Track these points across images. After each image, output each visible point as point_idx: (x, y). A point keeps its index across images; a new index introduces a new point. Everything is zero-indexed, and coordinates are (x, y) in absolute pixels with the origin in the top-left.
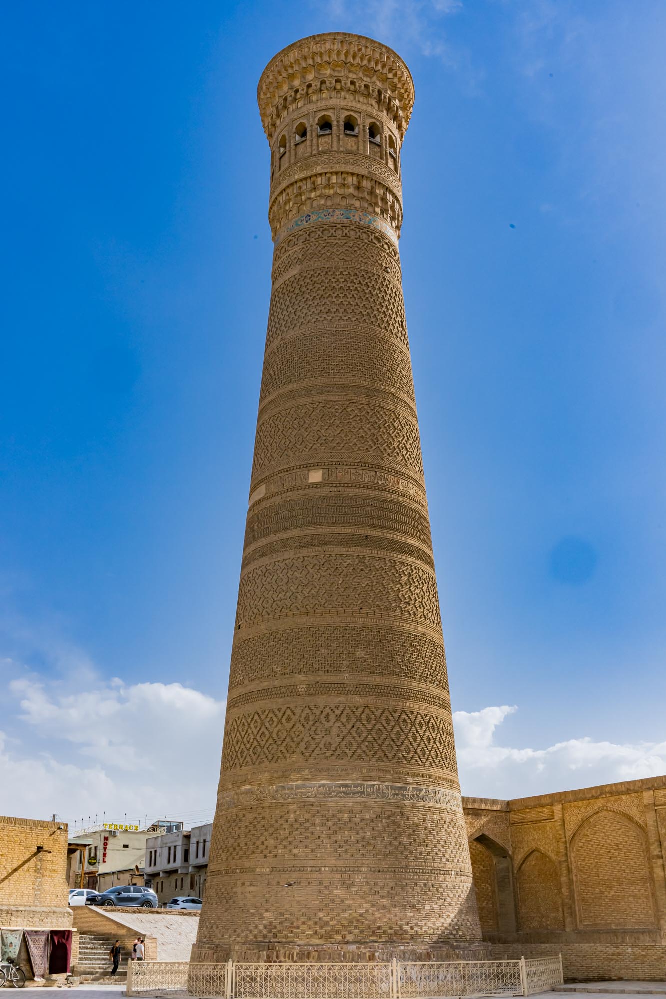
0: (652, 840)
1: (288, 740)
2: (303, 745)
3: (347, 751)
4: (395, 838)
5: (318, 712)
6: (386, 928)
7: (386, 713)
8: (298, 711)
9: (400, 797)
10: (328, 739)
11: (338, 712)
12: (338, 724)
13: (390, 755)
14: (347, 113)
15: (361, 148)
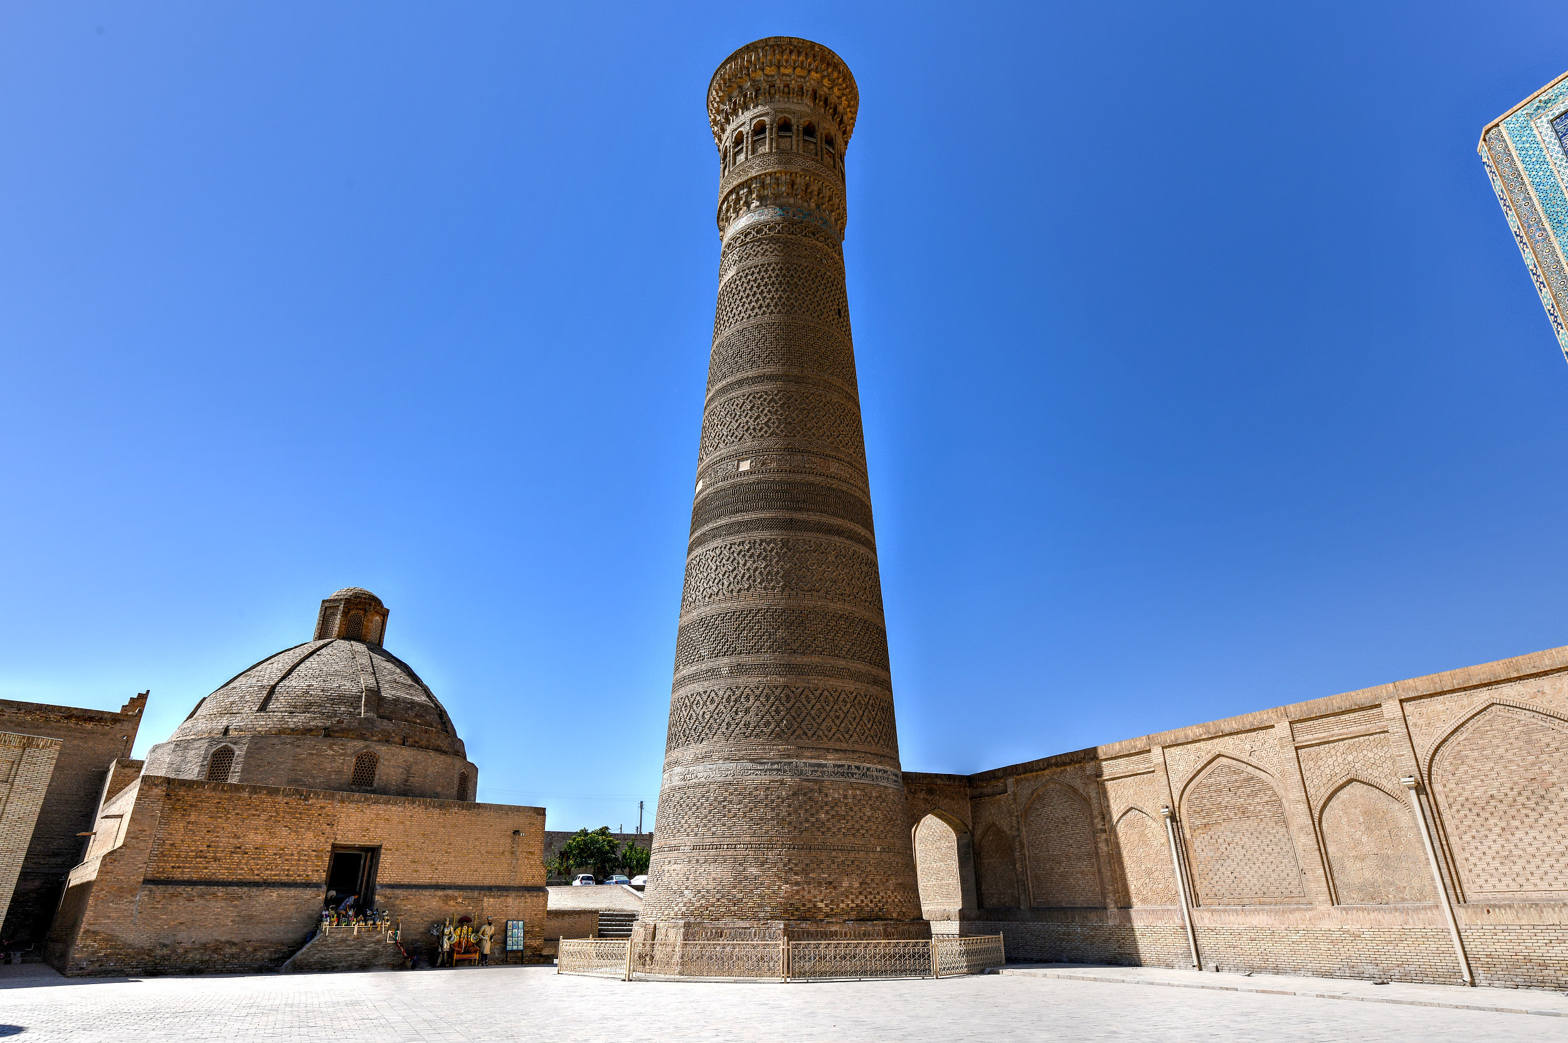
0: (1096, 813)
1: (712, 721)
2: (724, 724)
3: (765, 729)
4: (812, 815)
5: (738, 693)
6: (799, 905)
7: (807, 692)
8: (721, 693)
9: (819, 774)
10: (747, 718)
11: (757, 692)
12: (758, 703)
13: (810, 734)
14: (781, 115)
15: (794, 147)
